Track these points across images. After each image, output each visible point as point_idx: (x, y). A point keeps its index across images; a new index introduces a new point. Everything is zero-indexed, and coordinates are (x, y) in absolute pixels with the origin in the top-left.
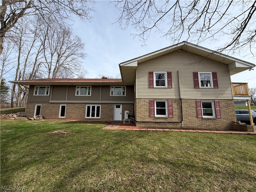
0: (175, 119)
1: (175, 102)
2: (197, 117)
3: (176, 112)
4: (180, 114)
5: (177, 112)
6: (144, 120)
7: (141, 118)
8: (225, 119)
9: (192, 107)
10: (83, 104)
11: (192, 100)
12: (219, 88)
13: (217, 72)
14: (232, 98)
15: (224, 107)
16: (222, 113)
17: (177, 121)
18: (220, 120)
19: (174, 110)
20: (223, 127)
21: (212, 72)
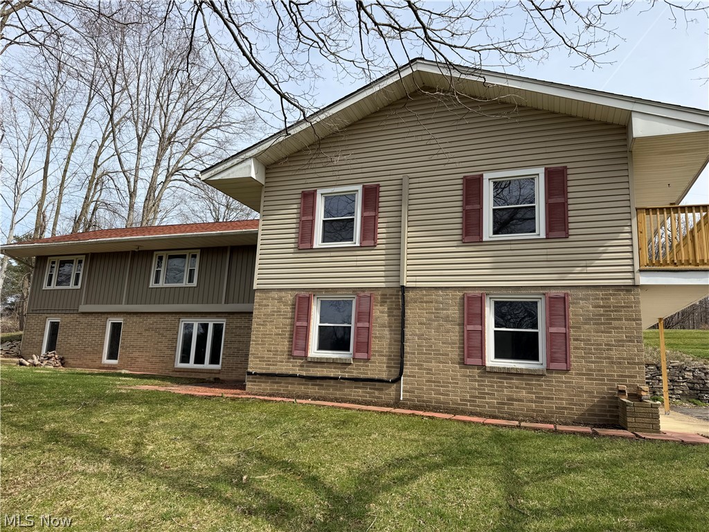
0: (379, 368)
1: (383, 303)
2: (463, 363)
3: (382, 340)
4: (396, 348)
5: (386, 343)
6: (272, 369)
7: (262, 359)
8: (588, 375)
9: (447, 319)
10: (170, 318)
11: (450, 293)
12: (571, 238)
13: (569, 166)
14: (629, 282)
15: (587, 321)
16: (576, 348)
17: (384, 376)
18: (564, 377)
19: (376, 331)
20: (576, 411)
21: (546, 169)
